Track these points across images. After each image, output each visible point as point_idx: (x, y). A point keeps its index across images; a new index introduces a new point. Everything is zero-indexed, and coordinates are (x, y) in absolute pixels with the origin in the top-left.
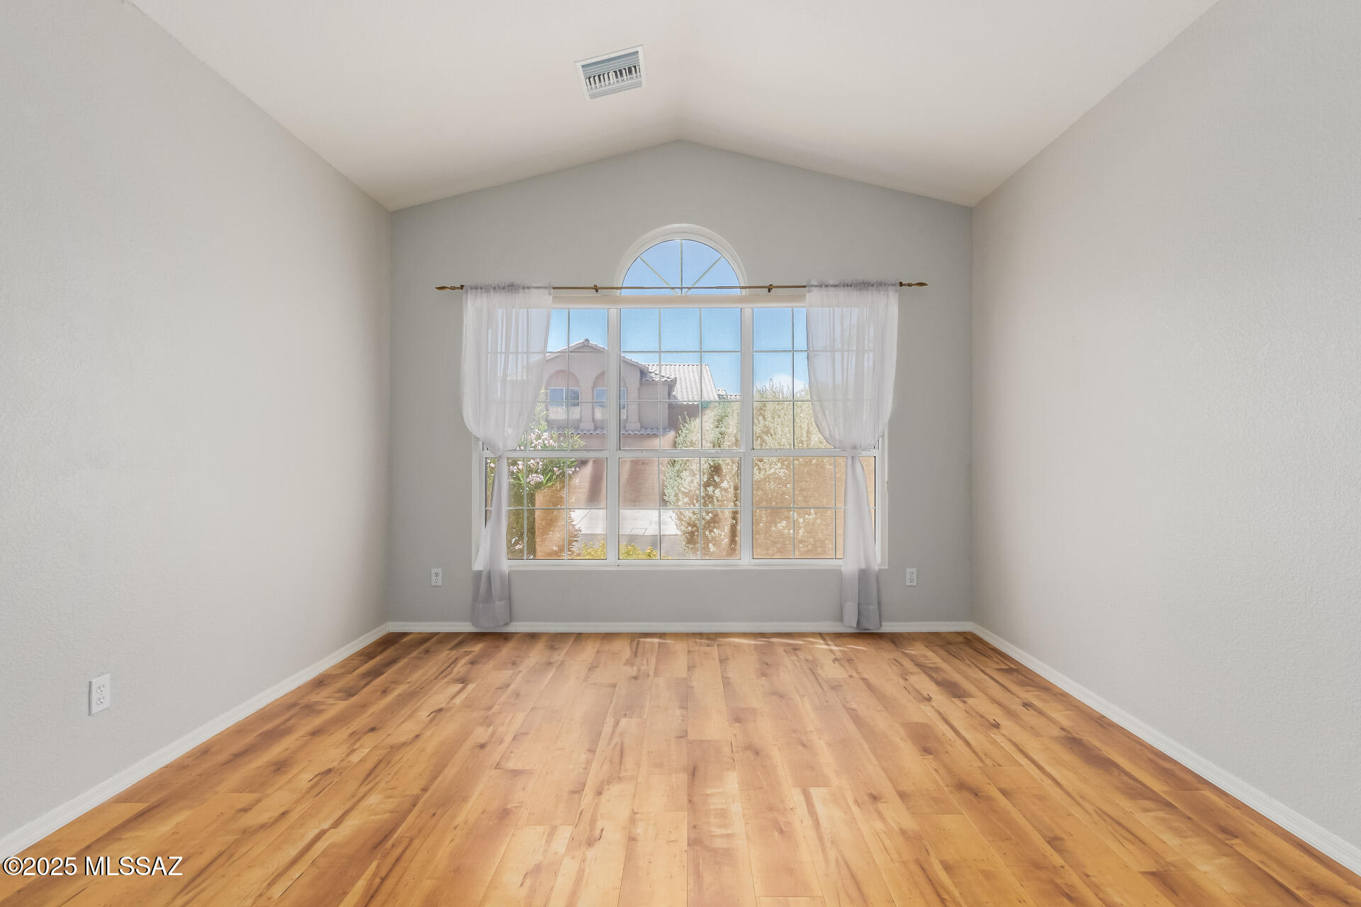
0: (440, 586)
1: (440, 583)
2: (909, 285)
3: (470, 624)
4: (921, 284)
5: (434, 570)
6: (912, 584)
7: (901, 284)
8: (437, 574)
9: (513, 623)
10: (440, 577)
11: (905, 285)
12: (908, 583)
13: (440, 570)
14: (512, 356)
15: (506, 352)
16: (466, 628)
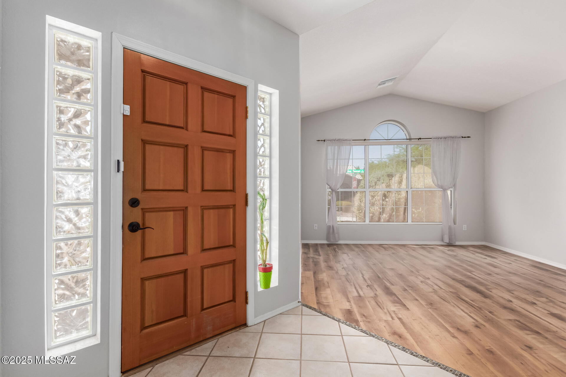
0: (317, 230)
1: (317, 229)
2: (465, 137)
3: (326, 241)
4: (469, 137)
5: (315, 225)
6: (465, 230)
7: (462, 137)
8: (316, 226)
9: (339, 241)
10: (317, 227)
11: (463, 137)
12: (464, 230)
13: (317, 225)
14: (339, 160)
15: (337, 159)
16: (325, 242)
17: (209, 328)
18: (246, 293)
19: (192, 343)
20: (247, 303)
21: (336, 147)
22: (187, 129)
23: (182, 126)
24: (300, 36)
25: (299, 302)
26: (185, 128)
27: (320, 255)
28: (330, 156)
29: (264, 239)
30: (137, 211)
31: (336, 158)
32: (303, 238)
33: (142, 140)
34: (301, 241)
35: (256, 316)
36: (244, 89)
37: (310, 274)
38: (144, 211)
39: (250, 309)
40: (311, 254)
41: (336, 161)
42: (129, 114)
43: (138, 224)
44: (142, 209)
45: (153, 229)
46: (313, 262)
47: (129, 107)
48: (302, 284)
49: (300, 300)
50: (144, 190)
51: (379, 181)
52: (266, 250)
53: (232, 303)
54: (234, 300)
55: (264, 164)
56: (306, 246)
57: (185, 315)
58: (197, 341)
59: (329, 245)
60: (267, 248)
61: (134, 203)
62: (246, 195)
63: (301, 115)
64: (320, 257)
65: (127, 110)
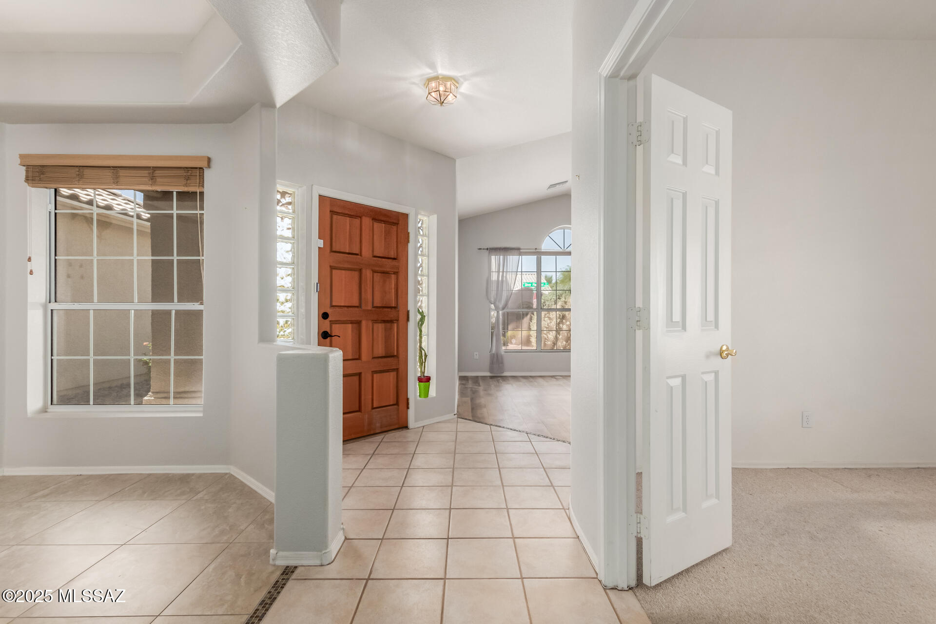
1: (477, 358)
5: (475, 353)
8: (476, 355)
10: (478, 355)
13: (477, 353)
14: (505, 273)
15: (503, 272)
16: (488, 374)
17: (378, 425)
18: (408, 399)
19: (365, 435)
20: (408, 408)
21: (501, 257)
22: (361, 255)
23: (357, 252)
24: (457, 160)
25: (455, 415)
26: (360, 254)
27: (479, 386)
28: (494, 267)
29: (423, 352)
30: (327, 322)
31: (501, 270)
32: (459, 370)
33: (330, 266)
34: (458, 374)
35: (416, 421)
36: (406, 216)
37: (468, 399)
38: (332, 322)
39: (411, 413)
40: (470, 384)
41: (501, 274)
42: (322, 247)
43: (327, 332)
44: (330, 321)
45: (339, 337)
46: (472, 391)
47: (322, 241)
48: (458, 406)
49: (456, 412)
50: (332, 306)
51: (560, 299)
52: (425, 362)
53: (396, 406)
54: (397, 404)
55: (422, 283)
56: (463, 379)
57: (360, 410)
58: (369, 434)
59: (492, 377)
60: (425, 361)
61: (325, 316)
62: (408, 312)
63: (459, 218)
64: (480, 388)
65: (321, 243)
